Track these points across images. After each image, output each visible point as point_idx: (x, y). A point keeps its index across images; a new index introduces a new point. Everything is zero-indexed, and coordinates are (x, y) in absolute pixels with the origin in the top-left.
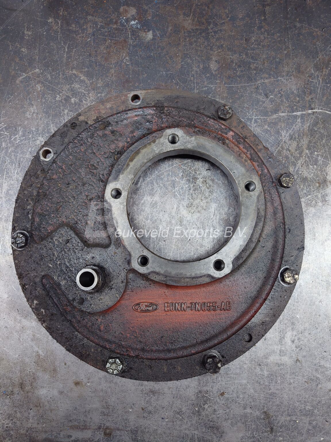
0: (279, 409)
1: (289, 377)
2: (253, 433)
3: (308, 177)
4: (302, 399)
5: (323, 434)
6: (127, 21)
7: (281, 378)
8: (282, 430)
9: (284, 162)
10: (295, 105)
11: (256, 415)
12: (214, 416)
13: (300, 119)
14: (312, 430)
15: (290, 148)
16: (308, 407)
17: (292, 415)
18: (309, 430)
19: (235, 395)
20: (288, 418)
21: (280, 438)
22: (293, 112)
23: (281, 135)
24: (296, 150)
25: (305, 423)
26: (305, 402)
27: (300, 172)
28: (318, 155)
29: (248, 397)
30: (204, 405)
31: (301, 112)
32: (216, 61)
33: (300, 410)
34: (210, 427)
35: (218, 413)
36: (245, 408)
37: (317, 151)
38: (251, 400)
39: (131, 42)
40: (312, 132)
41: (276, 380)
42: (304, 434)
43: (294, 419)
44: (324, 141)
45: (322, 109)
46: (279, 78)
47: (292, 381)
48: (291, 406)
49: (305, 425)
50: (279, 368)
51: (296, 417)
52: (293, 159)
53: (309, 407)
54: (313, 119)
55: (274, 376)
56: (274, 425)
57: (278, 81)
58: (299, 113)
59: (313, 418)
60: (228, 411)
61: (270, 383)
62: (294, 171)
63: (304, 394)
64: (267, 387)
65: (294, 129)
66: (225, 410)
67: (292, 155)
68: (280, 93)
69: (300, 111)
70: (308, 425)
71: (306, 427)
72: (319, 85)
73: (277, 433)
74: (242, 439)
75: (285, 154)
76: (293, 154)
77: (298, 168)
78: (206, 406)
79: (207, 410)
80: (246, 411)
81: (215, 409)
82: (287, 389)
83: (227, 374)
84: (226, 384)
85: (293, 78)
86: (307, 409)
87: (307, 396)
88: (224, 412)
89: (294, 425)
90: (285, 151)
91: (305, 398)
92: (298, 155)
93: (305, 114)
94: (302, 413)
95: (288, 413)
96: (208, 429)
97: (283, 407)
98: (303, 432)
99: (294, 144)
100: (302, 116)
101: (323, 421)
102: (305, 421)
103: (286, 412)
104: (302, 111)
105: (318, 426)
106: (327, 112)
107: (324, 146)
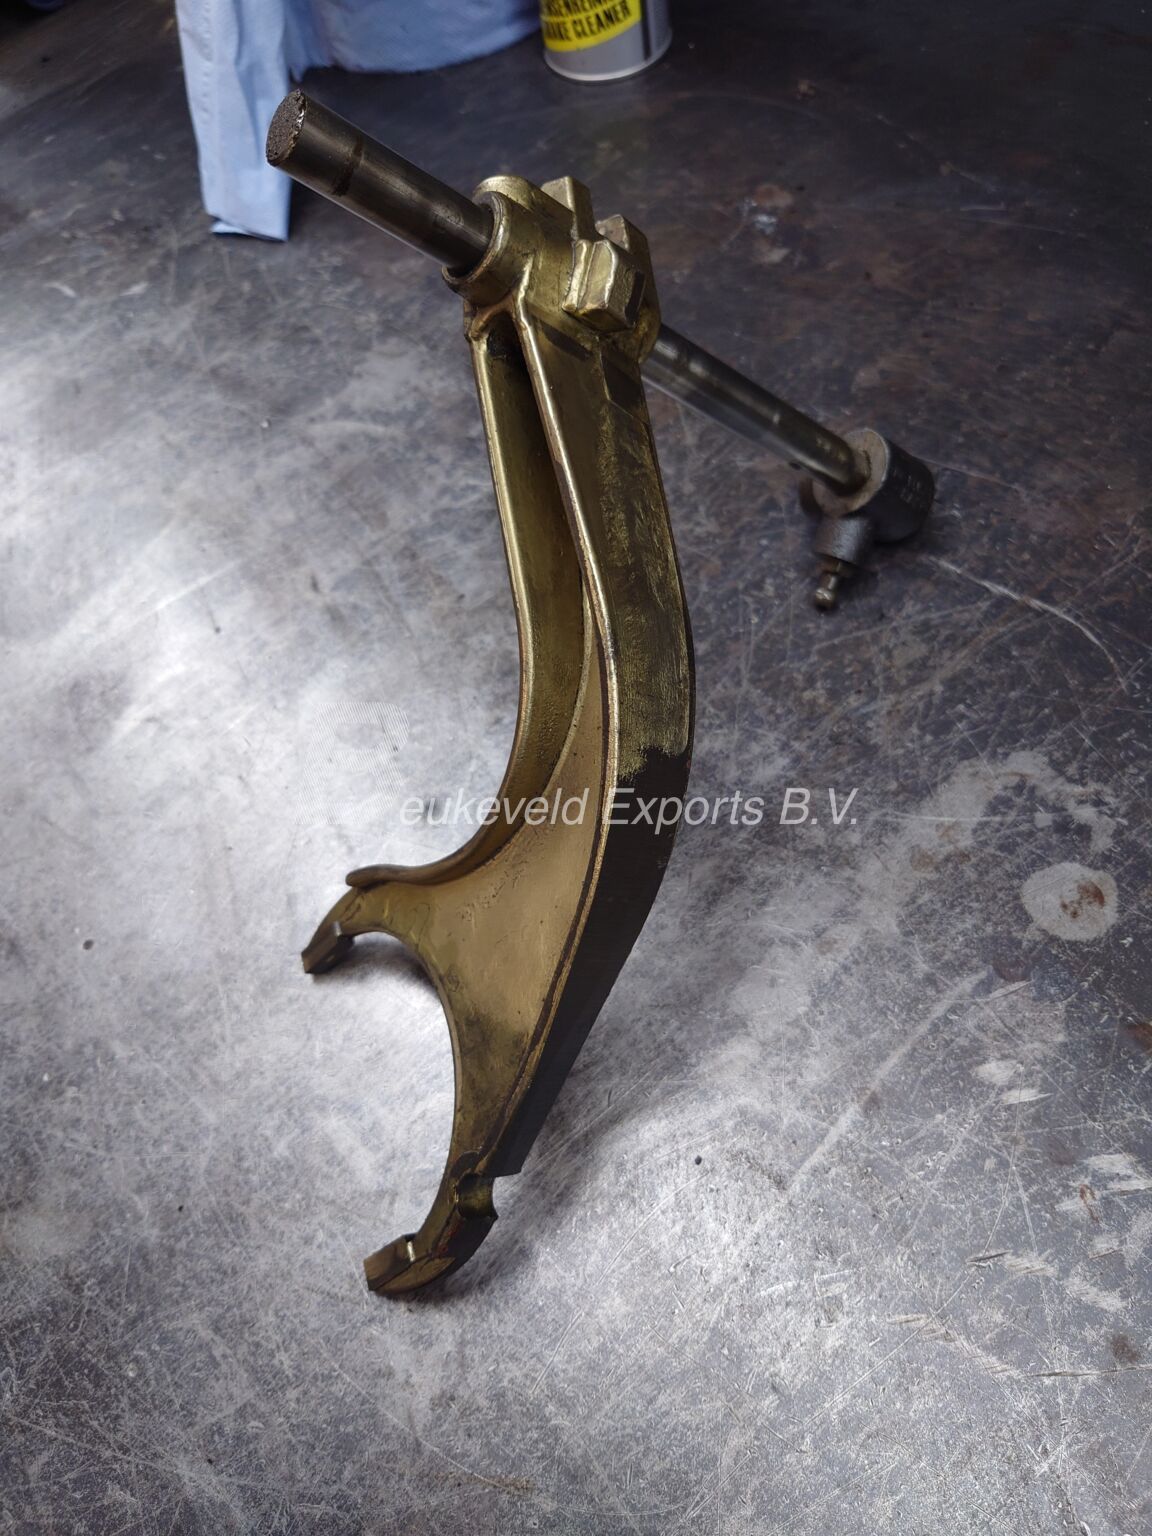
0: (212, 1282)
1: (324, 1216)
2: (88, 1277)
3: (884, 748)
4: (295, 1316)
5: (242, 1488)
6: (754, 211)
7: (303, 1199)
8: (158, 1348)
9: (848, 670)
10: (1005, 566)
11: (145, 1234)
12: (60, 1134)
13: (988, 603)
14: (226, 1441)
15: (896, 653)
16: (284, 1361)
17: (223, 1337)
18: (220, 1431)
19: (156, 1131)
20: (206, 1334)
21: (131, 1366)
22: (985, 577)
23: (899, 610)
24: (910, 666)
25: (231, 1397)
26: (293, 1332)
27: (870, 724)
28: (962, 717)
29: (176, 1169)
30: (71, 1083)
31: (1006, 591)
32: (882, 372)
33: (257, 1345)
34: (23, 1154)
35: (76, 1135)
36: (139, 1190)
37: (969, 707)
38: (176, 1183)
39: (724, 247)
40: (997, 654)
41: (286, 1193)
42: (197, 1428)
43: (217, 1353)
44: (1013, 694)
45: (1077, 618)
46: (1016, 486)
47: (321, 1236)
48: (246, 1306)
49: (224, 1404)
50: (325, 1169)
51: (229, 1352)
52: (879, 681)
53: (287, 1363)
54: (1029, 626)
55: (293, 1179)
56: (153, 1313)
57: (1006, 490)
58: (999, 590)
59: (263, 1407)
60: (101, 1153)
61: (263, 1183)
62: (857, 709)
63: (314, 1308)
64: (246, 1189)
65: (951, 615)
66: (95, 1147)
67: (886, 669)
68: (987, 518)
69: (1006, 585)
70: (231, 1410)
71: (221, 1411)
72: (1121, 559)
73: (138, 1346)
74: (48, 1265)
75: (867, 656)
76: (893, 670)
77: (875, 712)
78: (71, 1092)
79: (62, 1103)
80: (136, 1198)
81: (78, 1120)
82: (285, 1248)
83: (196, 1061)
84: (168, 1081)
85: (1056, 504)
86: (276, 1362)
87: (314, 1323)
88: (90, 1149)
89: (199, 1370)
90: (874, 649)
91: (304, 1324)
92: (904, 682)
93: (1013, 601)
94: (252, 1359)
95: (222, 1317)
96: (14, 1154)
97: (226, 1287)
98: (198, 1419)
99: (919, 650)
100: (1001, 602)
101: (278, 1447)
102: (236, 1391)
103: (220, 1311)
104: (1014, 589)
105: (251, 1446)
106: (1089, 634)
107: (1001, 707)
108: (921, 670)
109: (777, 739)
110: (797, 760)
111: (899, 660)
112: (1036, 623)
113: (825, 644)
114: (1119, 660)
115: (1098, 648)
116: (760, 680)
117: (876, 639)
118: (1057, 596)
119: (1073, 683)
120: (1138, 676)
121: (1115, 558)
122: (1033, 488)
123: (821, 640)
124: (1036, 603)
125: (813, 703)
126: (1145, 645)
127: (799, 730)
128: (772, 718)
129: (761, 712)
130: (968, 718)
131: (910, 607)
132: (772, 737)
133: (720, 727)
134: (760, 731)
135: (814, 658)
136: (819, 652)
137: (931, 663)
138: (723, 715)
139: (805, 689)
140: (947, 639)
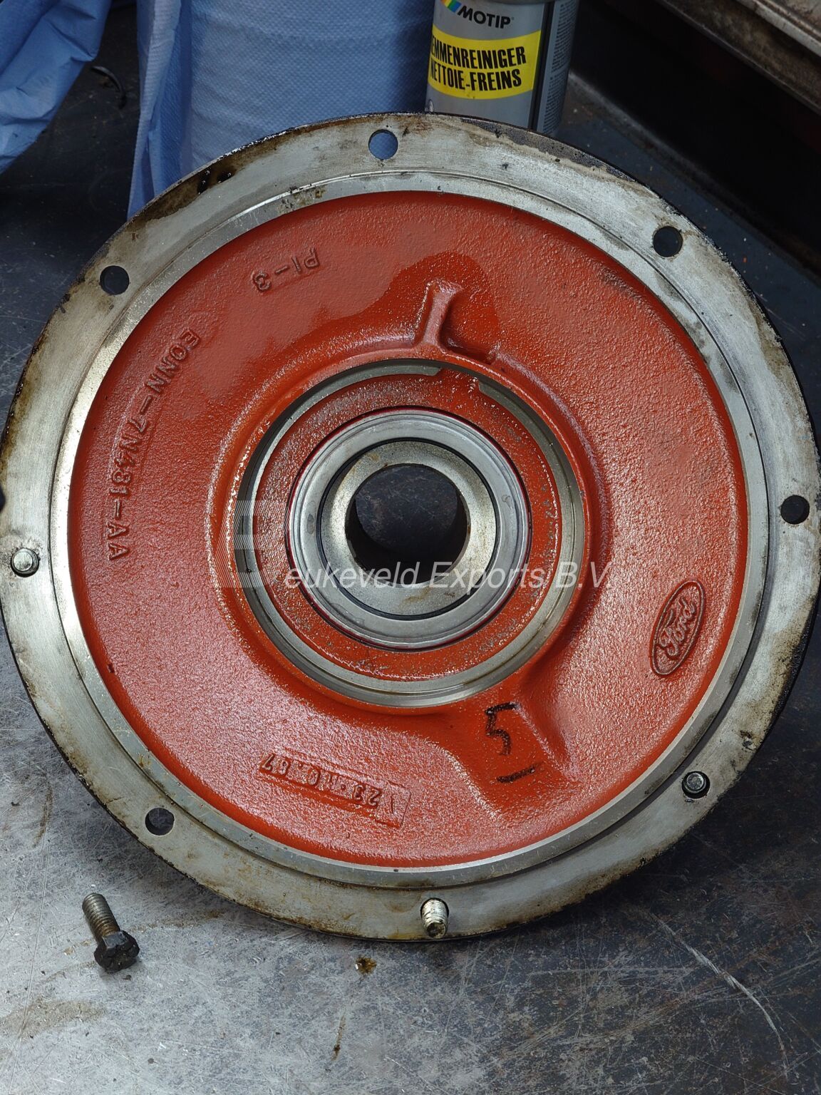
108: (619, 1017)
109: (479, 1051)
110: (491, 1074)
111: (601, 1005)
112: (727, 997)
113: (540, 973)
114: (788, 1049)
115: (774, 1034)
116: (475, 992)
117: (586, 978)
118: (750, 978)
119: (744, 1060)
120: (800, 1066)
121: (809, 956)
122: (757, 872)
123: (538, 969)
124: (732, 980)
125: (517, 1026)
126: (813, 1040)
127: (499, 1048)
128: (479, 1030)
129: (470, 1021)
130: (649, 1070)
131: (622, 957)
132: (475, 1047)
133: (431, 1027)
134: (466, 1040)
135: (528, 984)
136: (534, 979)
137: (629, 1013)
138: (436, 1017)
139: (513, 1011)
140: (648, 995)
